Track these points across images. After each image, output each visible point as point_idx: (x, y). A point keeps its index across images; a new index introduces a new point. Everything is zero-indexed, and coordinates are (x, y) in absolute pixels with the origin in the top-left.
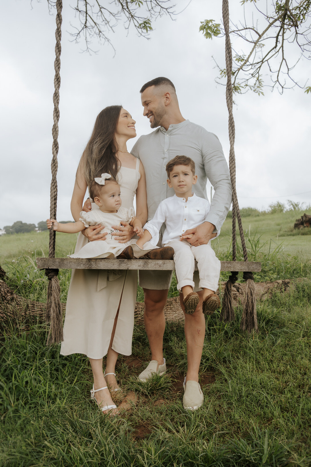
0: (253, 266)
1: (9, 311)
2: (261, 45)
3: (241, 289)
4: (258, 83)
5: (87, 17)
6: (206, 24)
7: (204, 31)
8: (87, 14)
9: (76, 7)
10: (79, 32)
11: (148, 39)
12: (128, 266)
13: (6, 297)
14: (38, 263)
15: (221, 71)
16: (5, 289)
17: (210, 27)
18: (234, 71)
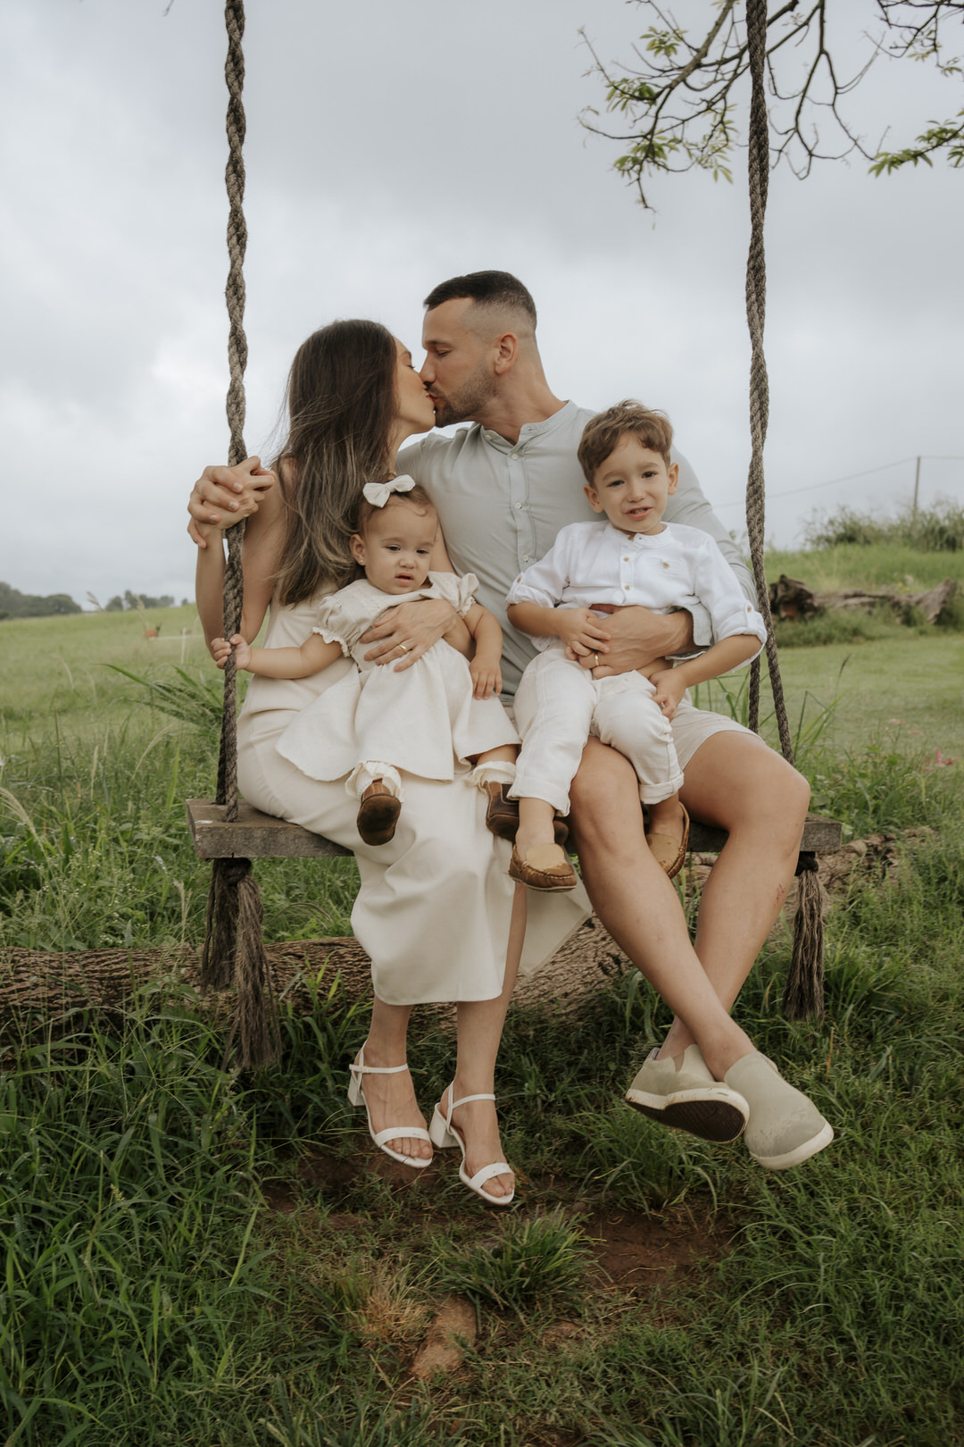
0: (819, 835)
14: (201, 841)
15: (610, 88)
18: (656, 90)
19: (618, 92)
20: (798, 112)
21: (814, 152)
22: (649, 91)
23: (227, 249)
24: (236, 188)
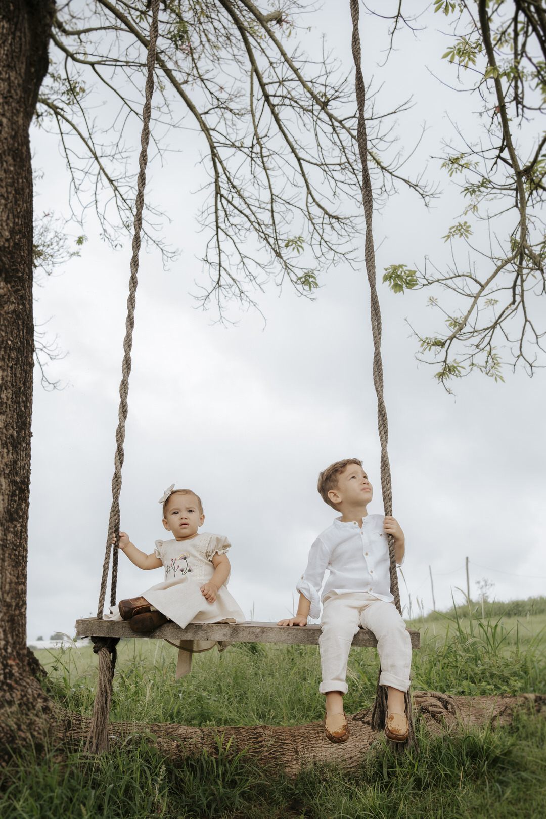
1: (37, 728)
2: (493, 302)
3: (452, 705)
4: (490, 361)
5: (221, 272)
6: (393, 273)
7: (391, 283)
8: (220, 266)
9: (204, 257)
10: (207, 294)
11: (312, 299)
12: (208, 635)
13: (34, 704)
15: (422, 342)
16: (35, 692)
17: (399, 275)
18: (444, 341)
20: (521, 348)
21: (533, 365)
22: (440, 342)
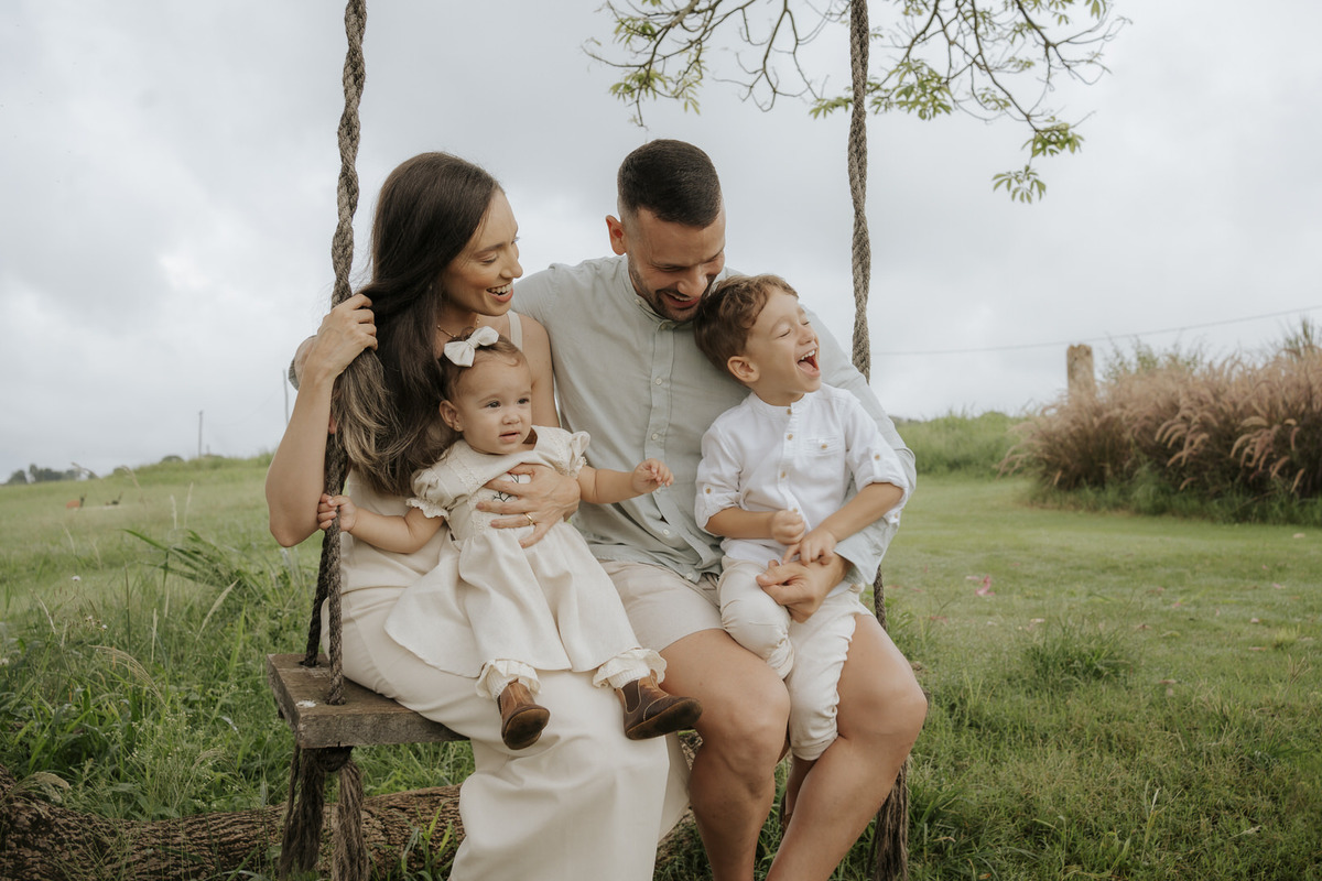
14: (305, 731)
15: (618, 23)
18: (657, 29)
19: (624, 27)
20: (766, 57)
21: (777, 90)
22: (651, 29)
23: (343, 89)
24: (356, 28)
